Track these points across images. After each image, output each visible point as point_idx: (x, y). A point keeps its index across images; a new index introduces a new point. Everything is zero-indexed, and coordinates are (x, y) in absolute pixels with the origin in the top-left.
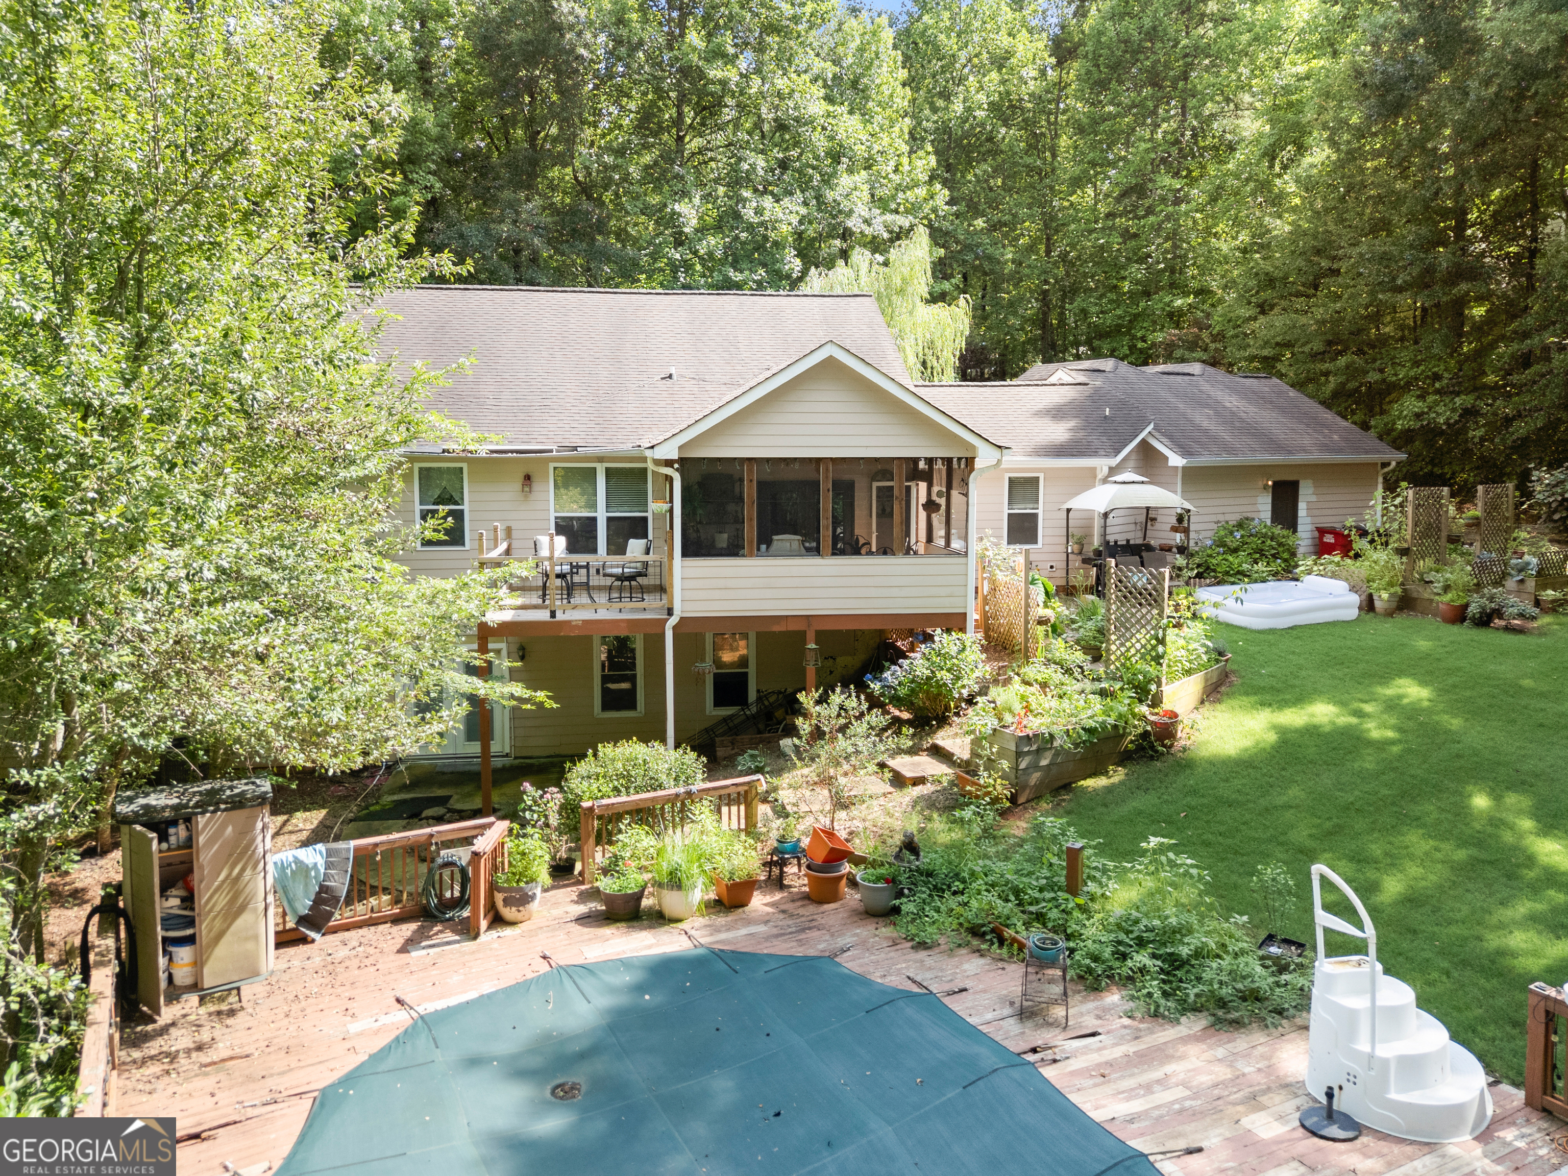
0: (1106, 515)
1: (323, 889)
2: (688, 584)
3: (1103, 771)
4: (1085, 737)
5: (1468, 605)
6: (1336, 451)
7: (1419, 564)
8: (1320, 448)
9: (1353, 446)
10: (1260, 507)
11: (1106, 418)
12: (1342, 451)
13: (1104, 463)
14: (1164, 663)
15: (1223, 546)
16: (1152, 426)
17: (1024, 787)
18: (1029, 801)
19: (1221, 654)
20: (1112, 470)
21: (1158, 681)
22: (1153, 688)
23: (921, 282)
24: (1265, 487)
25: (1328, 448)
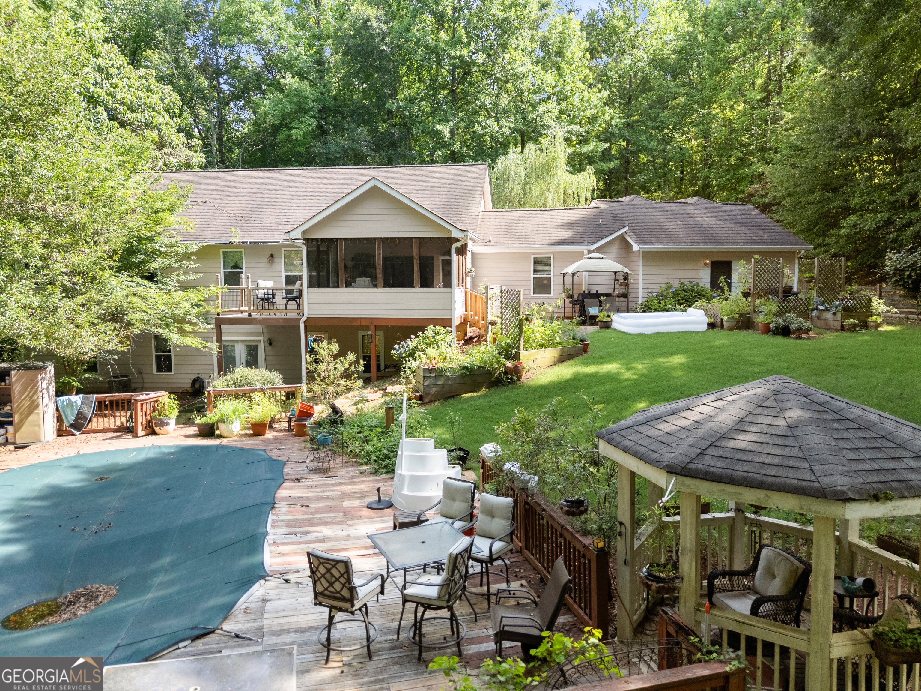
0: (573, 274)
1: (80, 413)
2: (311, 301)
3: (478, 390)
4: (463, 371)
5: (771, 323)
6: (758, 244)
7: (758, 302)
8: (747, 242)
9: (774, 241)
10: (702, 276)
11: (599, 225)
12: (764, 243)
13: (584, 248)
14: (522, 339)
15: (662, 296)
16: (626, 229)
17: (427, 395)
18: (430, 402)
19: (582, 341)
20: (590, 252)
21: (518, 348)
22: (514, 351)
23: (562, 160)
24: (706, 264)
25: (753, 242)
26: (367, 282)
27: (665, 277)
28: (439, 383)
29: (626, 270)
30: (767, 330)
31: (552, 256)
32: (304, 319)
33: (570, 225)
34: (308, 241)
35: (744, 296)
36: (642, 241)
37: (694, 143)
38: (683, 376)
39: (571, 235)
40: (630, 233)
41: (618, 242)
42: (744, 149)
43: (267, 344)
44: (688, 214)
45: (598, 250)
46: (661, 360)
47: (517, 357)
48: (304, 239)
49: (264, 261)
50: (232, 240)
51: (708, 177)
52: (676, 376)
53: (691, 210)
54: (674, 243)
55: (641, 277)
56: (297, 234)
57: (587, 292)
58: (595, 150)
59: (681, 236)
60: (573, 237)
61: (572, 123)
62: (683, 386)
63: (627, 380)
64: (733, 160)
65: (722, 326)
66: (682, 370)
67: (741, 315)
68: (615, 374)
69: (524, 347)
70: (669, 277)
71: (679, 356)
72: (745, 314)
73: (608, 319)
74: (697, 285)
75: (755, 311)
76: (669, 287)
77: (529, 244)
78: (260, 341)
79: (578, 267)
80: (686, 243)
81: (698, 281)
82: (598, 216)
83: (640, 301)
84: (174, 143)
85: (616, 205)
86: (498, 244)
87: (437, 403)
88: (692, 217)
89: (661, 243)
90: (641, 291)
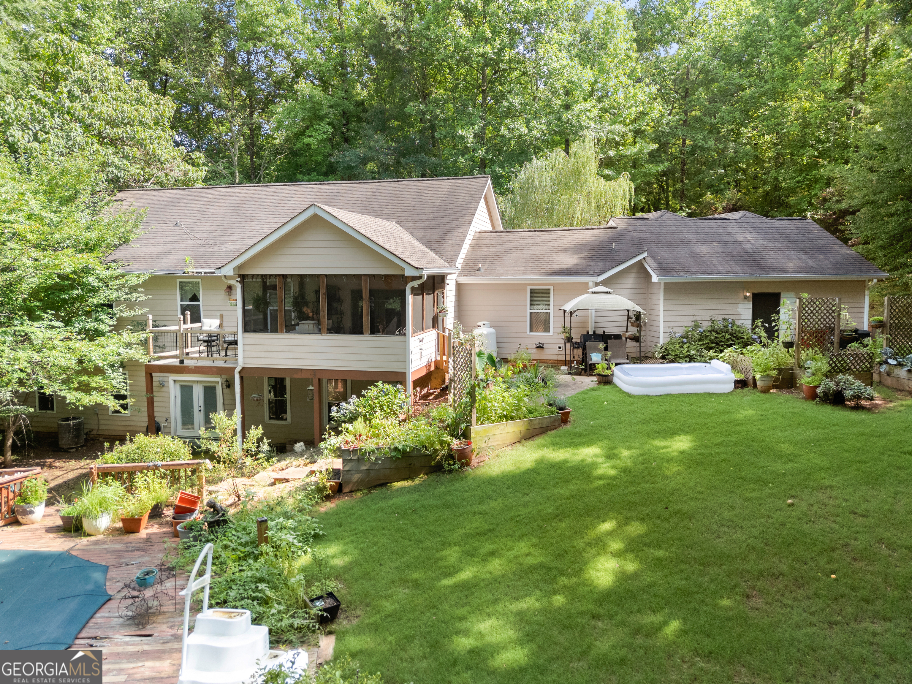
0: (571, 313)
2: (247, 348)
3: (413, 479)
4: (394, 454)
5: (818, 387)
6: (816, 271)
7: (803, 355)
8: (801, 269)
9: (838, 268)
10: (741, 312)
11: (612, 250)
12: (823, 271)
13: (590, 280)
14: (474, 410)
15: (686, 338)
16: (645, 255)
17: (348, 482)
18: (352, 492)
19: (561, 409)
20: (597, 284)
21: (470, 422)
22: (463, 426)
23: (594, 166)
24: (746, 297)
25: (809, 269)
26: (311, 327)
27: (692, 313)
28: (364, 468)
29: (638, 309)
30: (812, 395)
31: (552, 288)
32: (238, 369)
33: (577, 249)
34: (243, 278)
35: (785, 347)
36: (664, 271)
37: (767, 138)
38: (679, 473)
39: (576, 262)
40: (649, 260)
41: (635, 270)
42: (820, 146)
43: (225, 387)
44: (729, 234)
45: (604, 283)
46: (658, 443)
47: (466, 435)
48: (240, 276)
49: (222, 294)
50: (186, 270)
51: (776, 179)
52: (668, 473)
53: (733, 228)
54: (704, 272)
55: (662, 313)
56: (229, 271)
57: (591, 333)
58: (640, 152)
59: (715, 262)
60: (577, 265)
61: (614, 122)
62: (675, 491)
63: (600, 478)
64: (805, 160)
65: (755, 385)
66: (680, 462)
67: (780, 371)
68: (588, 465)
69: (478, 419)
70: (696, 313)
71: (683, 437)
72: (786, 370)
73: (609, 372)
74: (733, 323)
75: (800, 367)
76: (697, 326)
77: (523, 274)
78: (218, 382)
79: (577, 304)
80: (719, 272)
81: (733, 317)
82: (612, 238)
83: (661, 343)
84: (163, 159)
85: (639, 223)
86: (489, 273)
87: (359, 494)
88: (733, 237)
89: (687, 272)
90: (661, 330)
